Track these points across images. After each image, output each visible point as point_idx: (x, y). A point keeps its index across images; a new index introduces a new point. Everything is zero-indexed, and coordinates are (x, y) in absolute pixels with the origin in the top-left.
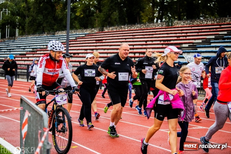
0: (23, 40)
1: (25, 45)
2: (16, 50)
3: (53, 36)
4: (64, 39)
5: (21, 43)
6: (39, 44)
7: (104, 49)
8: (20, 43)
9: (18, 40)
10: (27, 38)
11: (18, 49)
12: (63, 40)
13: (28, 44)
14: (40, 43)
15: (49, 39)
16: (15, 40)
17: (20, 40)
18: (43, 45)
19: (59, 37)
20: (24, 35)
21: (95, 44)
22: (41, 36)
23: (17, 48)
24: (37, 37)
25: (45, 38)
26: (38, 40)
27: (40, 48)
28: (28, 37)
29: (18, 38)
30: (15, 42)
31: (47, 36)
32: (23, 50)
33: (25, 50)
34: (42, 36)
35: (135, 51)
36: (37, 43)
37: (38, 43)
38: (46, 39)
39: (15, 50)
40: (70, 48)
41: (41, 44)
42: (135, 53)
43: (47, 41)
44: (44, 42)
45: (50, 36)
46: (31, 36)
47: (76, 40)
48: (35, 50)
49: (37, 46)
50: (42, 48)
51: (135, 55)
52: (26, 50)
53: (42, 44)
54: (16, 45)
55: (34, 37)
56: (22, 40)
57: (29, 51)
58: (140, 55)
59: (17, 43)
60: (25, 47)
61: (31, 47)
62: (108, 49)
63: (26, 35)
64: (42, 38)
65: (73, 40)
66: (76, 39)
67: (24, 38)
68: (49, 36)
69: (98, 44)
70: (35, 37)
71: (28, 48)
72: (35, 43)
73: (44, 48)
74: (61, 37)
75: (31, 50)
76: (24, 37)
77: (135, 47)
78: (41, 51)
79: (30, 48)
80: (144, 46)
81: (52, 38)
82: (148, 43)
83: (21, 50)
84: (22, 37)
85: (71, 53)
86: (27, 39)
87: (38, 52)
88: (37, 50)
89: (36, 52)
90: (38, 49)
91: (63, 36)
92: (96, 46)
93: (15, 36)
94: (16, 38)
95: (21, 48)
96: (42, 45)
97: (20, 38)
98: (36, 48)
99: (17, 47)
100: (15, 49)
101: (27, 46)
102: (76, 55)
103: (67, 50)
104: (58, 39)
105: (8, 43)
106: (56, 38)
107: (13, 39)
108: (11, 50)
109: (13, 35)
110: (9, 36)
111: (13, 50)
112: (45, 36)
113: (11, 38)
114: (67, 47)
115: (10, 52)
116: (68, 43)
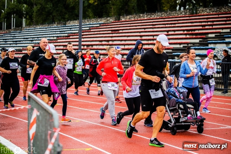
0: (31, 30)
1: (33, 37)
2: (23, 42)
3: (64, 26)
4: (76, 29)
5: (29, 34)
6: (48, 36)
7: (121, 40)
8: (27, 35)
9: (25, 31)
10: (35, 28)
11: (25, 41)
12: (75, 30)
13: (36, 35)
14: (50, 34)
15: (59, 29)
16: (21, 30)
17: (28, 31)
18: (53, 37)
19: (71, 27)
20: (32, 25)
21: (111, 35)
22: (51, 26)
23: (25, 40)
24: (46, 27)
25: (55, 28)
26: (47, 31)
27: (50, 40)
28: (37, 28)
29: (25, 29)
30: (22, 33)
31: (57, 26)
32: (30, 42)
33: (32, 42)
34: (52, 26)
36: (46, 34)
37: (48, 34)
38: (56, 29)
39: (21, 42)
40: (83, 40)
43: (58, 31)
44: (54, 33)
45: (61, 26)
46: (39, 26)
47: (89, 31)
52: (34, 42)
53: (52, 35)
54: (23, 36)
55: (43, 28)
56: (29, 30)
57: (37, 43)
59: (24, 34)
60: (33, 39)
62: (125, 40)
63: (34, 26)
64: (51, 29)
65: (87, 31)
66: (90, 29)
67: (32, 28)
68: (59, 26)
69: (114, 35)
70: (45, 27)
71: (36, 40)
72: (44, 35)
73: (54, 40)
74: (73, 27)
76: (32, 27)
81: (63, 28)
82: (170, 33)
83: (28, 42)
84: (29, 27)
85: (84, 45)
86: (35, 29)
91: (75, 26)
92: (112, 37)
93: (22, 27)
94: (23, 28)
95: (28, 39)
96: (51, 37)
97: (28, 29)
99: (25, 38)
100: (22, 41)
101: (36, 38)
102: (89, 47)
103: (80, 41)
104: (69, 30)
105: (14, 35)
106: (68, 29)
107: (19, 30)
108: (18, 42)
109: (19, 25)
110: (15, 27)
111: (20, 43)
112: (55, 27)
113: (17, 28)
114: (80, 38)
115: (16, 44)
116: (81, 34)
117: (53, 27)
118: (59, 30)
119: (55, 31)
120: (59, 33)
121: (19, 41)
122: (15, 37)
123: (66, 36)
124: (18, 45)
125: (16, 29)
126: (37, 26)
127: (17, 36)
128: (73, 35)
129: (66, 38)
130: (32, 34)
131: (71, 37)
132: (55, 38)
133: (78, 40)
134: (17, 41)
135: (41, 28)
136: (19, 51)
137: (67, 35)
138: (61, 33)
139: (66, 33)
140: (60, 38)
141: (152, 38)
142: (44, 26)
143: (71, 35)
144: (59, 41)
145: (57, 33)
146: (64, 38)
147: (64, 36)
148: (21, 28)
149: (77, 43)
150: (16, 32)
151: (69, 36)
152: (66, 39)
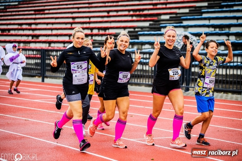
7: (47, 24)
21: (34, 16)
35: (92, 25)
42: (92, 29)
47: (5, 11)
51: (92, 32)
58: (99, 31)
62: (53, 24)
65: (1, 11)
66: (5, 9)
69: (37, 16)
77: (92, 20)
80: (106, 19)
82: (111, 14)
92: (35, 19)
102: (5, 32)
141: (87, 20)
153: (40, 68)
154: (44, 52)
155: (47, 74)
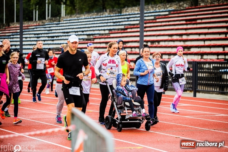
0: (73, 21)
1: (76, 30)
2: (62, 38)
3: (119, 14)
4: (136, 19)
5: (70, 27)
6: (97, 28)
7: (200, 34)
9: (65, 22)
10: (79, 18)
11: (65, 36)
12: (134, 20)
13: (81, 28)
14: (99, 26)
15: (113, 19)
16: (60, 21)
17: (69, 22)
18: (104, 30)
20: (74, 14)
21: (185, 27)
22: (100, 15)
23: (64, 34)
24: (94, 17)
25: (106, 18)
26: (96, 22)
27: (100, 34)
28: (81, 18)
29: (64, 20)
30: (60, 25)
31: (109, 16)
34: (102, 15)
36: (94, 27)
37: (96, 27)
38: (108, 20)
39: (60, 38)
40: (145, 34)
41: (100, 28)
43: (110, 22)
44: (106, 24)
45: (115, 15)
46: (85, 15)
47: (154, 21)
48: (91, 37)
49: (94, 30)
50: (103, 34)
53: (103, 28)
54: (62, 29)
55: (89, 17)
56: (71, 21)
57: (82, 39)
59: (64, 26)
61: (85, 33)
62: (205, 34)
63: (77, 14)
64: (101, 19)
65: (151, 21)
66: (155, 19)
67: (74, 19)
68: (112, 15)
69: (189, 26)
70: (92, 17)
71: (81, 35)
72: (91, 27)
73: (106, 34)
74: (131, 16)
75: (86, 37)
76: (74, 17)
78: (100, 38)
79: (84, 35)
81: (117, 17)
84: (70, 17)
85: (147, 42)
86: (78, 20)
87: (96, 41)
88: (94, 37)
89: (93, 41)
90: (96, 35)
91: (135, 14)
92: (186, 29)
93: (60, 16)
94: (61, 18)
96: (101, 30)
97: (68, 19)
98: (92, 35)
99: (64, 33)
100: (61, 36)
101: (80, 31)
102: (154, 43)
103: (142, 36)
104: (126, 20)
105: (50, 27)
106: (124, 18)
107: (57, 21)
108: (55, 38)
109: (56, 14)
110: (51, 16)
111: (58, 38)
112: (107, 16)
113: (54, 19)
114: (142, 32)
115: (53, 40)
116: (143, 25)
117: (104, 16)
118: (112, 21)
119: (106, 21)
120: (112, 24)
121: (57, 37)
122: (51, 30)
123: (122, 29)
124: (55, 42)
125: (52, 20)
126: (82, 15)
127: (53, 30)
128: (132, 27)
129: (122, 31)
130: (75, 27)
131: (129, 30)
132: (107, 32)
133: (138, 34)
134: (53, 37)
135: (87, 18)
136: (57, 50)
137: (123, 27)
138: (115, 24)
139: (122, 25)
140: (113, 31)
142: (91, 15)
143: (129, 27)
144: (112, 35)
145: (109, 24)
146: (119, 32)
147: (118, 29)
148: (60, 19)
149: (138, 39)
150: (52, 23)
151: (126, 29)
152: (122, 33)
153: (192, 81)
154: (195, 65)
155: (200, 88)
